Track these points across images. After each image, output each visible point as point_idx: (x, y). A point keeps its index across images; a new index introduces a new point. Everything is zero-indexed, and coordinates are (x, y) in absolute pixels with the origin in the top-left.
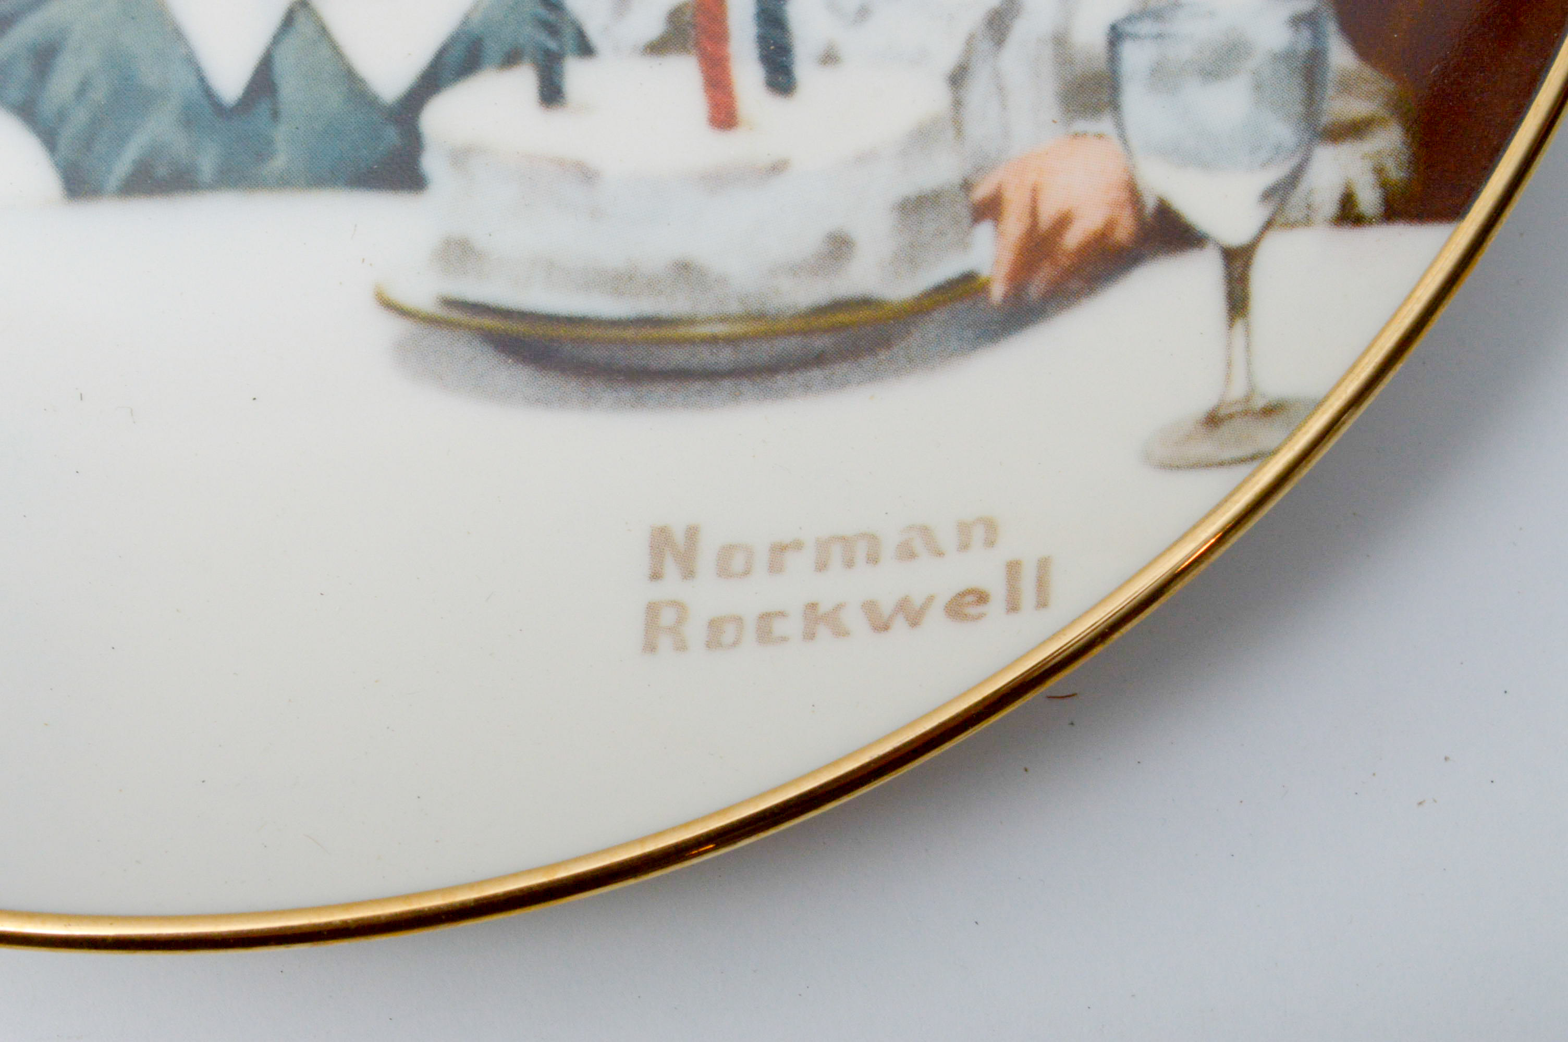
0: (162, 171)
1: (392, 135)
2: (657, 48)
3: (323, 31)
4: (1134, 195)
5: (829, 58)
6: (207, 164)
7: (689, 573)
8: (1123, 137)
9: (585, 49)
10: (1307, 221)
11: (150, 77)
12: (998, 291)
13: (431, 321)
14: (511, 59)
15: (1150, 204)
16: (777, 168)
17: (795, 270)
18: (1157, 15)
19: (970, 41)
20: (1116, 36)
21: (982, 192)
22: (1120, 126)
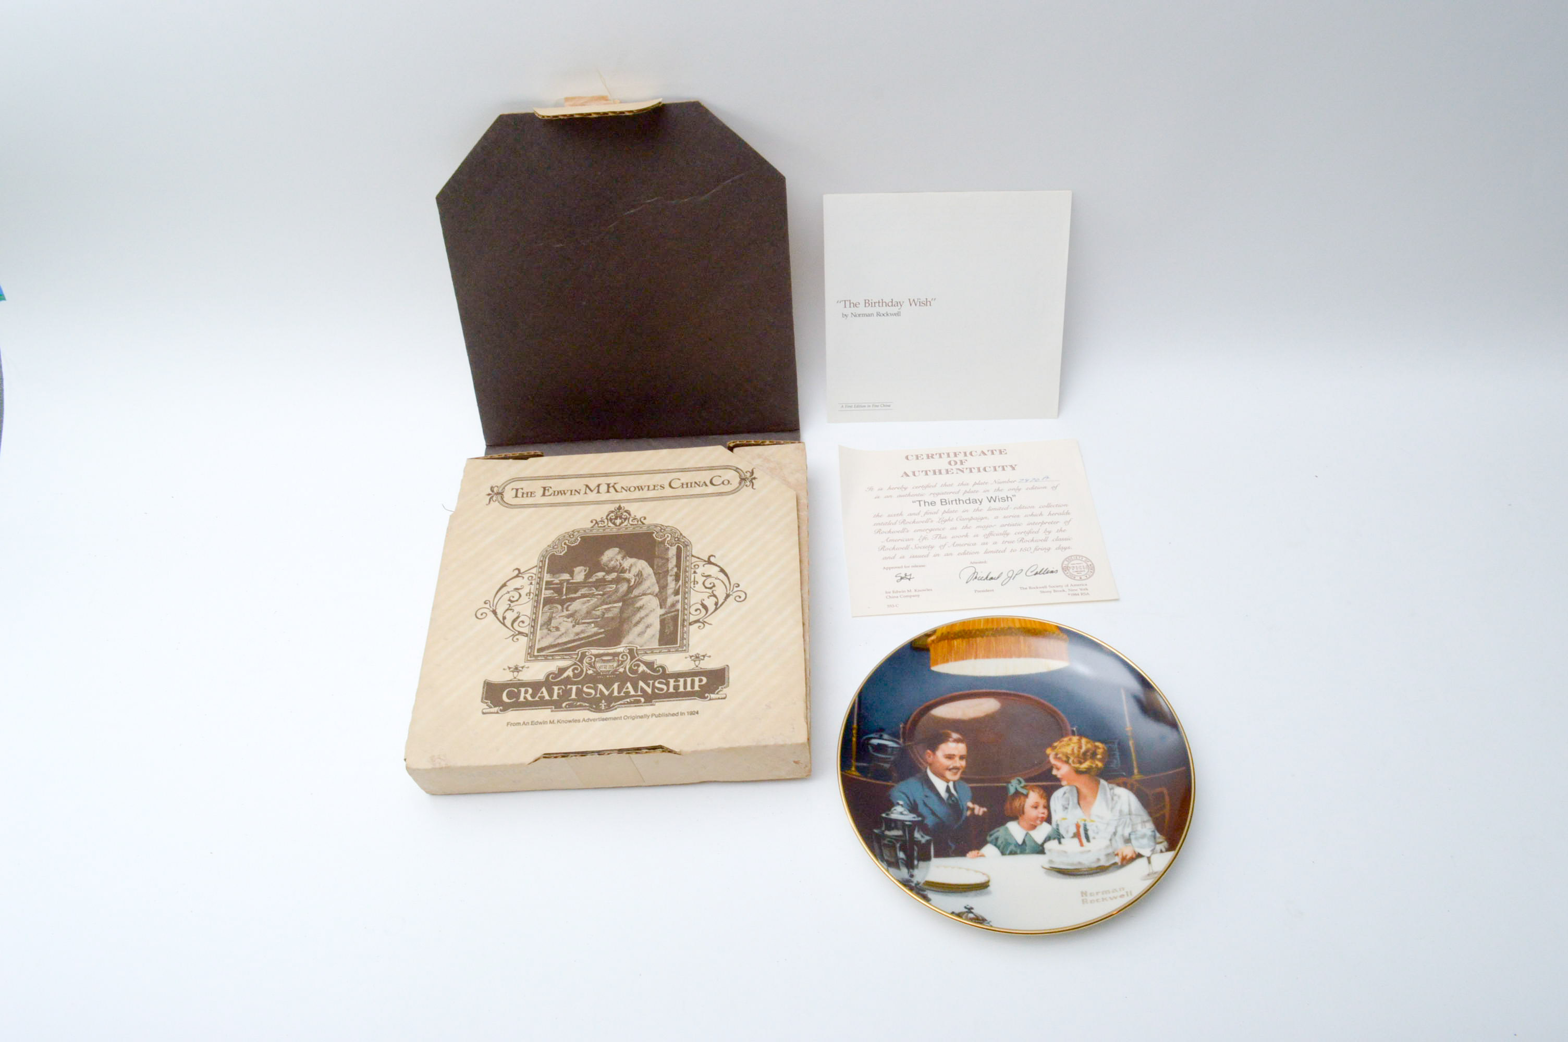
0: (1013, 852)
1: (1041, 848)
2: (1073, 837)
3: (1031, 836)
4: (1135, 852)
5: (1094, 838)
6: (1018, 851)
7: (1086, 896)
8: (1132, 846)
9: (1063, 838)
10: (1156, 853)
11: (1010, 841)
12: (1120, 864)
13: (1048, 869)
14: (1054, 839)
15: (1137, 853)
16: (1089, 851)
17: (1093, 863)
18: (1135, 832)
19: (1112, 836)
20: (1130, 834)
21: (1116, 853)
22: (1132, 844)
